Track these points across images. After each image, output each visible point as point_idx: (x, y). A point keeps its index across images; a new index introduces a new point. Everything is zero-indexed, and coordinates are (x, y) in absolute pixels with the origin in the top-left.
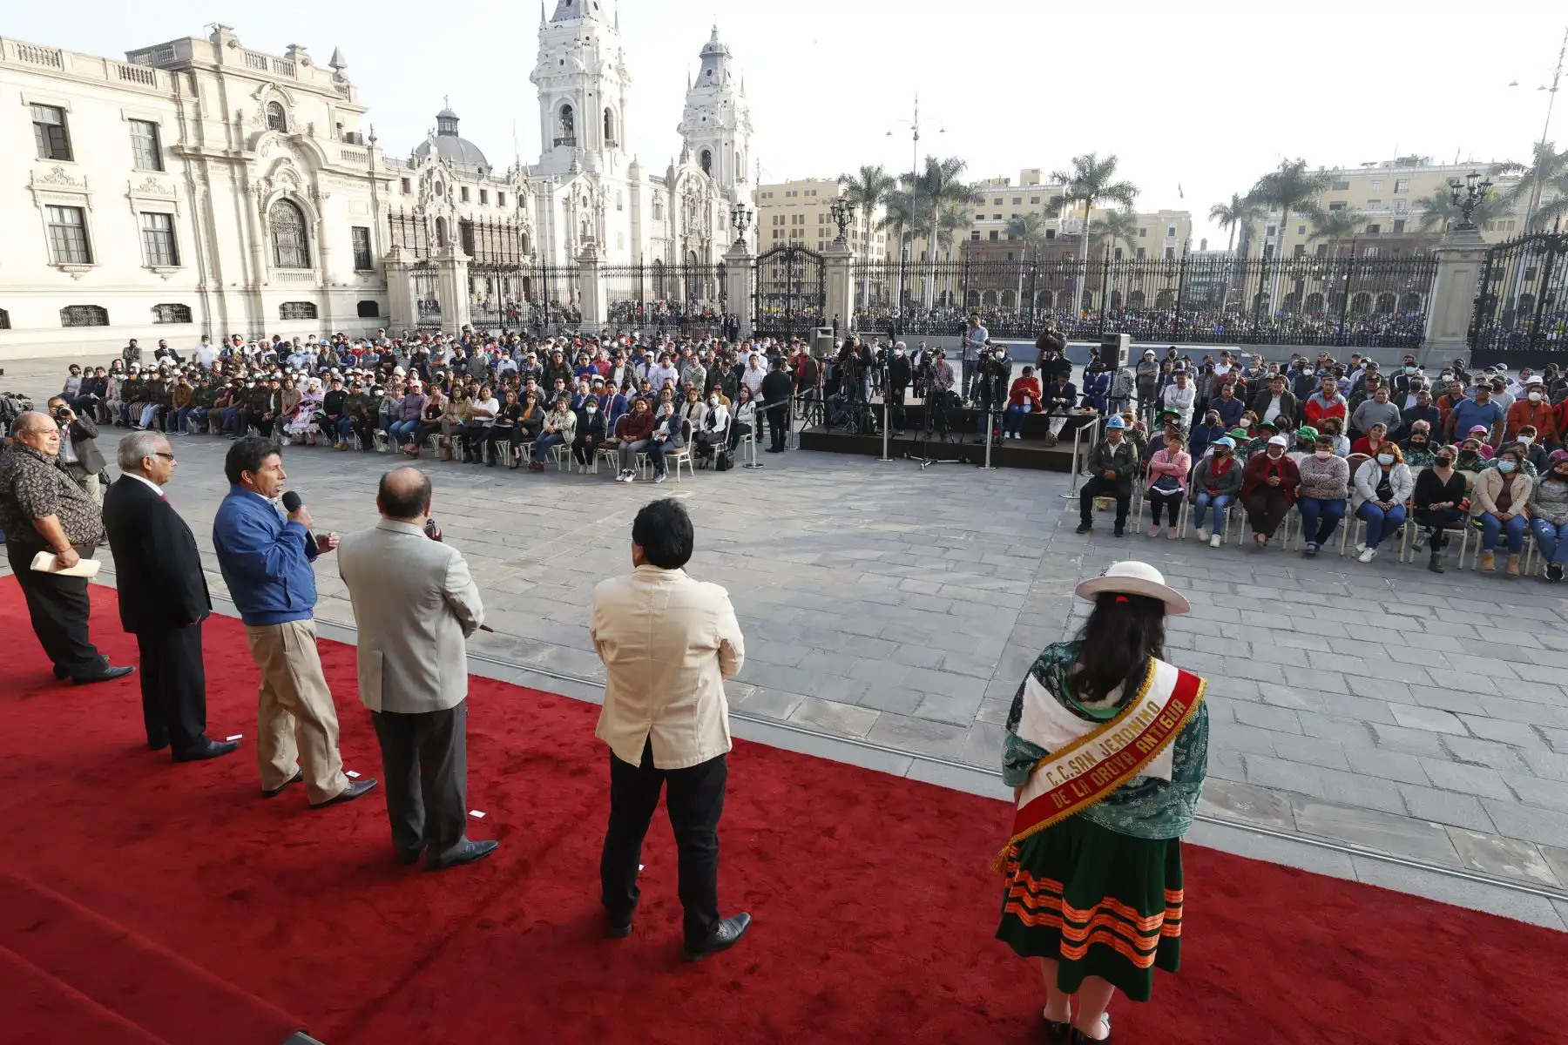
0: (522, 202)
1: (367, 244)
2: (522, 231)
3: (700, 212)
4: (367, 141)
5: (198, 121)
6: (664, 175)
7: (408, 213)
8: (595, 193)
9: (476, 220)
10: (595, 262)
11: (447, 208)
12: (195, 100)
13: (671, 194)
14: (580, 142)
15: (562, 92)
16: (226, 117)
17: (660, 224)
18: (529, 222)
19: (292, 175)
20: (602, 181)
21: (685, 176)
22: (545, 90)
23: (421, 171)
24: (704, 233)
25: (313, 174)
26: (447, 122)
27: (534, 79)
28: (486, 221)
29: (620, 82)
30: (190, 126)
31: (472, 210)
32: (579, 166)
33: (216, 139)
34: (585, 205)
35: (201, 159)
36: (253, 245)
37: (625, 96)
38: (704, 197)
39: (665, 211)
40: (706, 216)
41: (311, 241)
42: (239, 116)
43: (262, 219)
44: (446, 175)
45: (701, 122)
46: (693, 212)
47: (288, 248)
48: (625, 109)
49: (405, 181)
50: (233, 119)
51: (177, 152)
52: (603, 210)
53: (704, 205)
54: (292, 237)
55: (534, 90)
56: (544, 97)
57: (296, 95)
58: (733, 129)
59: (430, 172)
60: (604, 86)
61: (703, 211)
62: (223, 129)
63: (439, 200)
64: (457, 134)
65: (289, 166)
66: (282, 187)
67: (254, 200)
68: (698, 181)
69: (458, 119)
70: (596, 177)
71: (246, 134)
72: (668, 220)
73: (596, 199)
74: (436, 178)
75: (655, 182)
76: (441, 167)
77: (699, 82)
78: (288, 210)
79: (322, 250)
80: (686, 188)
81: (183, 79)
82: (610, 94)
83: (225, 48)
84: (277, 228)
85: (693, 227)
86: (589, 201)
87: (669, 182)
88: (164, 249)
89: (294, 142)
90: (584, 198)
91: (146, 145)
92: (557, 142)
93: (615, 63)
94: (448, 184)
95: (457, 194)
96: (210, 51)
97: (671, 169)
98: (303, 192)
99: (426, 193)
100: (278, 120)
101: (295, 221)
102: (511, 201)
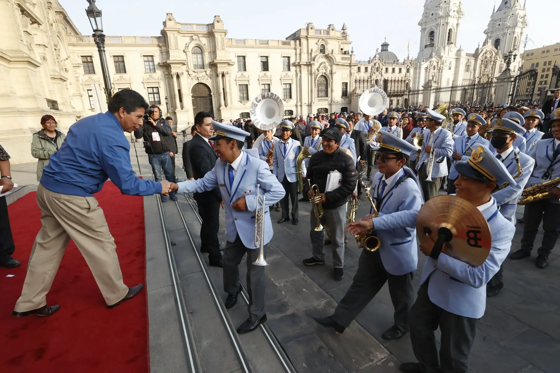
0: (408, 71)
1: (347, 88)
2: (407, 81)
3: (490, 67)
4: (350, 53)
5: (300, 54)
6: (473, 52)
7: (366, 78)
8: (439, 64)
9: (390, 79)
10: (431, 87)
11: (380, 75)
12: (300, 48)
13: (476, 60)
14: (436, 45)
15: (431, 26)
16: (308, 52)
17: (469, 73)
18: (410, 78)
19: (325, 67)
20: (443, 59)
21: (484, 51)
22: (423, 27)
23: (372, 64)
24: (490, 75)
25: (331, 66)
26: (385, 46)
27: (420, 24)
28: (393, 79)
29: (457, 16)
30: (298, 56)
31: (389, 76)
32: (434, 54)
33: (305, 59)
34: (434, 69)
35: (300, 65)
36: (312, 91)
37: (459, 22)
38: (493, 59)
39: (472, 68)
40: (492, 68)
41: (329, 88)
42: (312, 51)
43: (315, 82)
44: (381, 64)
45: (497, 26)
46: (486, 67)
47: (322, 91)
48: (459, 28)
49: (366, 68)
50: (310, 52)
51: (294, 65)
52: (442, 70)
53: (492, 63)
54: (323, 88)
55: (420, 28)
56: (423, 30)
57: (329, 41)
58: (515, 26)
59: (375, 64)
60: (450, 20)
61: (491, 66)
62: (307, 55)
63: (377, 73)
64: (387, 50)
65: (324, 65)
66: (322, 71)
67: (313, 77)
68: (491, 52)
69: (388, 45)
70: (441, 57)
71: (313, 56)
72: (472, 71)
73: (439, 66)
74: (377, 66)
75: (469, 56)
76: (379, 62)
77: (500, 9)
78: (323, 79)
79: (332, 91)
80: (484, 56)
81: (298, 42)
82: (452, 22)
83: (310, 30)
84: (319, 85)
85: (485, 73)
86: (436, 68)
87: (476, 55)
88: (288, 94)
89: (327, 57)
90: (434, 66)
91: (286, 64)
92: (426, 46)
93: (456, 9)
94: (381, 67)
95: (384, 70)
96: (306, 31)
97: (477, 49)
98: (328, 72)
99: (373, 71)
100: (323, 50)
101: (325, 82)
102: (404, 71)
